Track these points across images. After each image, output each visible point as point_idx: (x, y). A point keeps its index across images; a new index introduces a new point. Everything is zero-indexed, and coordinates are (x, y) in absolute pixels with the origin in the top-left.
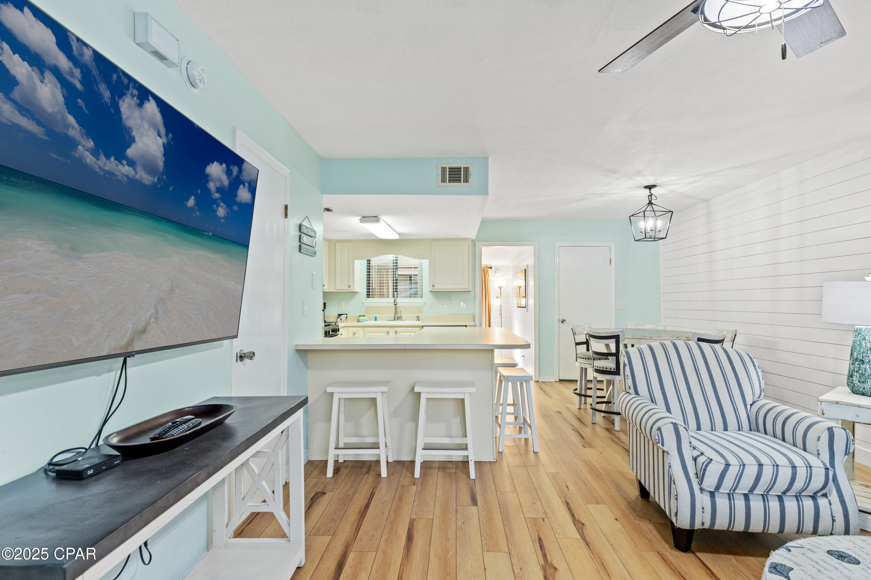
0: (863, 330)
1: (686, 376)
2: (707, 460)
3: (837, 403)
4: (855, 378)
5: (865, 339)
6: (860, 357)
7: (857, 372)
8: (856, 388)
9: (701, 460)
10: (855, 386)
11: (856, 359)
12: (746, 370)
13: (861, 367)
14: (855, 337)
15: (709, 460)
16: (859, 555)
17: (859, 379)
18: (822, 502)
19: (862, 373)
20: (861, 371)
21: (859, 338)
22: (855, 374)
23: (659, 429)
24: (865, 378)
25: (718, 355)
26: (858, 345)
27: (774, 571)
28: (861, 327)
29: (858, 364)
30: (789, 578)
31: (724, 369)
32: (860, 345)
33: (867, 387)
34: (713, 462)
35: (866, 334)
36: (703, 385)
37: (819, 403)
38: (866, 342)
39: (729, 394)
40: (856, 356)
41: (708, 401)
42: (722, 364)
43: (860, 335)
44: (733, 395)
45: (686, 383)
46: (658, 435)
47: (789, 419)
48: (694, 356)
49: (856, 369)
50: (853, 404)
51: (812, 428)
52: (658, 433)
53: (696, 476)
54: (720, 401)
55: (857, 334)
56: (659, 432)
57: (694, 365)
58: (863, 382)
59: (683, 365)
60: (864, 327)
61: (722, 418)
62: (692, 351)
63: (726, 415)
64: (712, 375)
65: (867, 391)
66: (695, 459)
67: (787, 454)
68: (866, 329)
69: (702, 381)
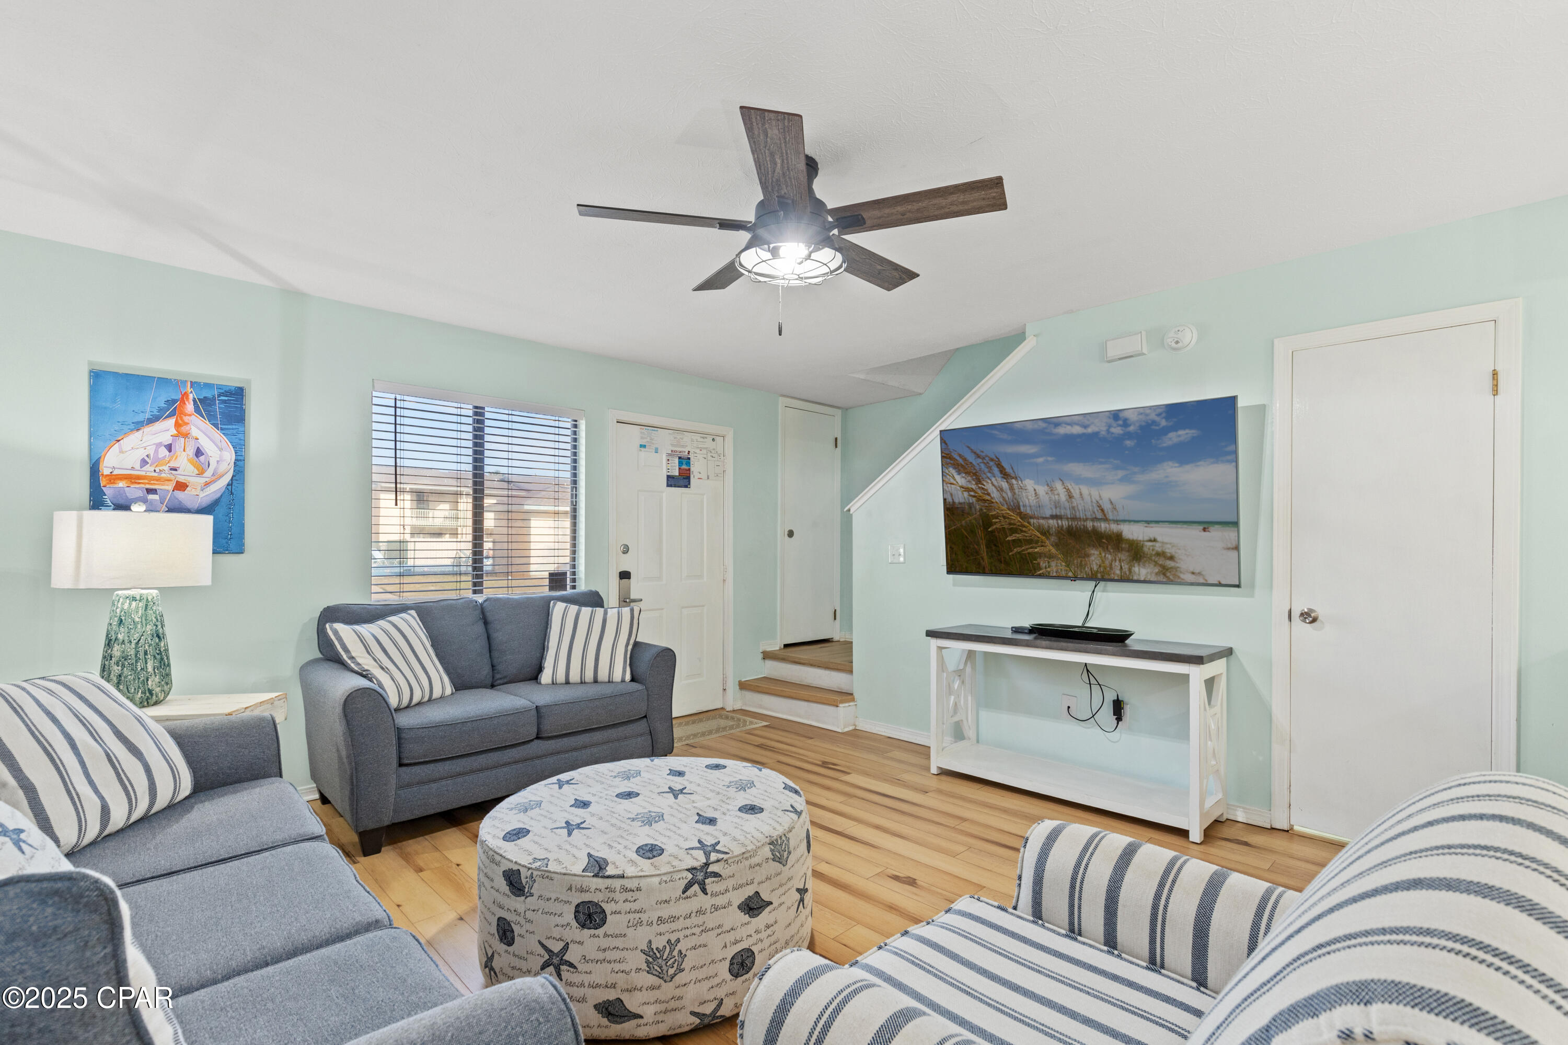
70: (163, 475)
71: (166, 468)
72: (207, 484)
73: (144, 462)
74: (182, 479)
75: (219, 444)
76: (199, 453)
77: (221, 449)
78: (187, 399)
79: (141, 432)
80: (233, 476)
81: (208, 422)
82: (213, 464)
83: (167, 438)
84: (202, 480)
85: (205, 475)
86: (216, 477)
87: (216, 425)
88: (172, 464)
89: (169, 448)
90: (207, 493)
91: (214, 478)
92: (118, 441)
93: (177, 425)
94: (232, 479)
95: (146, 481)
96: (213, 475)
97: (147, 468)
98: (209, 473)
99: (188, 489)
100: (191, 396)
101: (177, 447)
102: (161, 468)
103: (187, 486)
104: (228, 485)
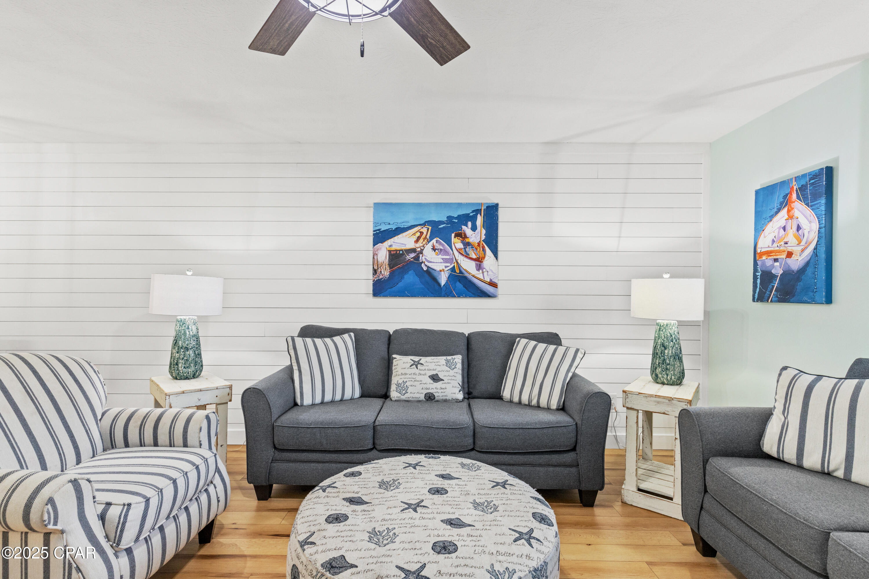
0: (187, 320)
1: (17, 406)
2: (123, 508)
3: (183, 392)
4: (180, 365)
5: (189, 328)
6: (185, 345)
7: (182, 359)
8: (181, 374)
9: (114, 512)
10: (180, 372)
11: (182, 347)
12: (89, 379)
13: (186, 354)
14: (180, 327)
15: (126, 507)
16: (336, 510)
17: (184, 365)
18: (211, 489)
19: (187, 360)
20: (186, 357)
21: (183, 328)
22: (181, 361)
23: (51, 501)
24: (190, 364)
25: (53, 367)
26: (183, 334)
27: (336, 570)
28: (184, 317)
29: (183, 352)
30: (354, 565)
31: (65, 384)
32: (185, 334)
33: (191, 372)
34: (132, 506)
35: (189, 324)
36: (44, 412)
37: (167, 397)
38: (190, 330)
39: (79, 415)
40: (181, 344)
41: (54, 432)
42: (61, 377)
43: (184, 325)
44: (82, 415)
45: (18, 417)
46: (49, 513)
47: (161, 420)
48: (21, 375)
49: (182, 357)
50: (195, 390)
51: (191, 421)
52: (48, 509)
53: (107, 540)
54: (69, 426)
55: (181, 324)
56: (49, 506)
57: (25, 388)
58: (187, 367)
59: (8, 391)
60: (188, 317)
61: (74, 448)
62: (16, 368)
63: (78, 443)
64: (52, 396)
65: (190, 374)
66: (102, 517)
67: (183, 457)
68: (189, 319)
69: (41, 407)
70: (781, 248)
71: (782, 243)
72: (803, 251)
73: (773, 241)
74: (790, 249)
75: (809, 218)
76: (799, 228)
77: (810, 222)
78: (793, 190)
79: (772, 221)
80: (818, 241)
81: (803, 204)
82: (806, 235)
83: (782, 223)
84: (800, 248)
85: (802, 244)
86: (808, 244)
87: (807, 205)
88: (785, 240)
89: (784, 228)
90: (803, 257)
91: (806, 245)
92: (763, 230)
93: (789, 211)
94: (817, 244)
95: (774, 254)
96: (806, 243)
97: (775, 245)
98: (803, 243)
99: (793, 256)
100: (795, 188)
101: (788, 227)
102: (780, 244)
103: (793, 254)
104: (814, 249)
